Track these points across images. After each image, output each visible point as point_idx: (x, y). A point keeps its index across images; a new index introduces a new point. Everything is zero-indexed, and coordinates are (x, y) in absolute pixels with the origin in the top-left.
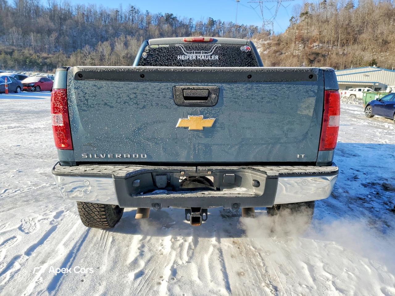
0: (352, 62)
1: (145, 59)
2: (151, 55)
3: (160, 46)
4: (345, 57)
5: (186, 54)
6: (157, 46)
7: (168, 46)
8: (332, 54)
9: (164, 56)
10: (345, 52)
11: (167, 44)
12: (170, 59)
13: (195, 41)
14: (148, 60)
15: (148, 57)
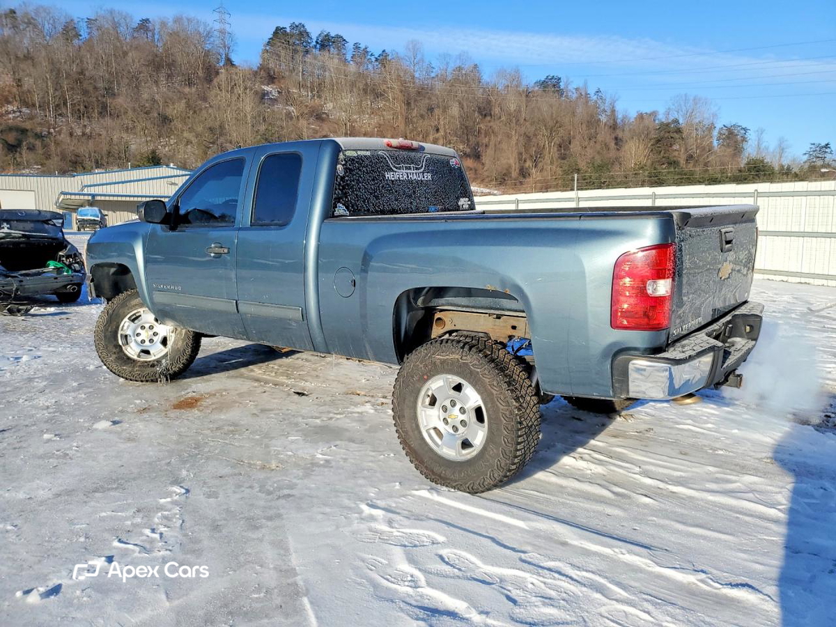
0: (109, 153)
1: (342, 178)
2: (350, 170)
3: (359, 153)
4: (91, 142)
5: (395, 169)
6: (354, 154)
7: (368, 153)
8: (60, 133)
9: (367, 173)
10: (88, 131)
11: (367, 150)
12: (377, 179)
13: (402, 148)
14: (347, 181)
15: (345, 173)
